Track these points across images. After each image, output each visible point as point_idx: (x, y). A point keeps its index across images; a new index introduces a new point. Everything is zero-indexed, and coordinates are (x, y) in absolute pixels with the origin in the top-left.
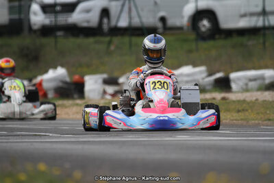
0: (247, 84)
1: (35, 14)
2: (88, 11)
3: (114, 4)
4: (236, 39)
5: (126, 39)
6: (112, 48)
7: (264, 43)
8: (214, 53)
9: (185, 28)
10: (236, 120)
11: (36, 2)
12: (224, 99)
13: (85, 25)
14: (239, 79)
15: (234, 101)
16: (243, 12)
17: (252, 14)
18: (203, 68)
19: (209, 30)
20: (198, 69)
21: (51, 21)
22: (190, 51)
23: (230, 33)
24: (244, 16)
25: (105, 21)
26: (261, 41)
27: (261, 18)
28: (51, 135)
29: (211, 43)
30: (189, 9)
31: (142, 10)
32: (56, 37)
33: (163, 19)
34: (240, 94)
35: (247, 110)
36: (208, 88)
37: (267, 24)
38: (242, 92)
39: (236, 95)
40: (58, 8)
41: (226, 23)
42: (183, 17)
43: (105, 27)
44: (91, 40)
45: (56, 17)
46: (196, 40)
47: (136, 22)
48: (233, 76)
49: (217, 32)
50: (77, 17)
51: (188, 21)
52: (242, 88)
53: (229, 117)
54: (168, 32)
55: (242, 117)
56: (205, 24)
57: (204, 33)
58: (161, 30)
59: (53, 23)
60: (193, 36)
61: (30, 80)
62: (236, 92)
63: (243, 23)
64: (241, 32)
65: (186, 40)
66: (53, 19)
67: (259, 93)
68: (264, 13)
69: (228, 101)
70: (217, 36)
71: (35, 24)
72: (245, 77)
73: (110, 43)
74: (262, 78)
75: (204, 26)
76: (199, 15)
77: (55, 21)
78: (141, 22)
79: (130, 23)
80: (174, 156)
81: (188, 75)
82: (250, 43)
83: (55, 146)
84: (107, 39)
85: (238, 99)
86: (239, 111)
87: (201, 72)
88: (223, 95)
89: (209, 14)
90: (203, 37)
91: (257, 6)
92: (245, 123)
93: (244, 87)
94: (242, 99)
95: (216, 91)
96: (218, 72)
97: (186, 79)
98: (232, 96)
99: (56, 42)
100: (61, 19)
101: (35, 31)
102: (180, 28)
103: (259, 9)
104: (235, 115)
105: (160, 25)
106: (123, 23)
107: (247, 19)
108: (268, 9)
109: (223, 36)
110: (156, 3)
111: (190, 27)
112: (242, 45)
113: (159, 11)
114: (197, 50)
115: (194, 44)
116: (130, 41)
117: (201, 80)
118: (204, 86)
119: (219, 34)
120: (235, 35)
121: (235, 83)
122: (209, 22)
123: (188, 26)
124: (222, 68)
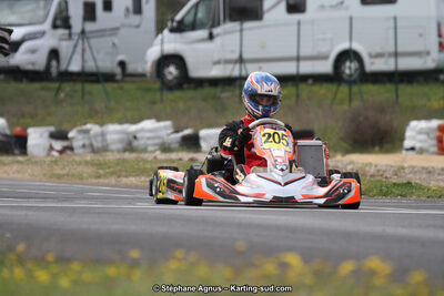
3: (64, 44)
4: (207, 90)
5: (79, 86)
6: (62, 96)
8: (181, 105)
9: (148, 75)
12: (192, 160)
13: (30, 67)
14: (209, 137)
16: (216, 59)
17: (227, 62)
18: (168, 123)
19: (176, 78)
20: (162, 124)
22: (154, 103)
23: (200, 83)
24: (218, 62)
25: (54, 63)
26: (237, 92)
27: (237, 66)
29: (178, 94)
30: (153, 53)
31: (98, 52)
33: (122, 64)
36: (174, 146)
41: (196, 71)
42: (146, 63)
43: (54, 71)
44: (37, 85)
46: (161, 89)
47: (91, 66)
48: (203, 133)
49: (186, 81)
50: (20, 58)
51: (152, 67)
54: (128, 79)
56: (172, 71)
57: (170, 81)
58: (119, 77)
60: (157, 85)
62: (205, 152)
63: (216, 72)
64: (215, 82)
65: (148, 90)
68: (241, 60)
70: (185, 86)
73: (58, 90)
75: (170, 73)
76: (165, 60)
78: (97, 67)
79: (83, 67)
80: (132, 227)
81: (150, 131)
82: (224, 95)
84: (56, 85)
87: (165, 128)
88: (191, 155)
89: (177, 59)
90: (169, 87)
91: (232, 52)
95: (183, 150)
96: (187, 128)
97: (148, 135)
98: (201, 157)
102: (143, 75)
103: (236, 56)
105: (118, 70)
106: (75, 67)
107: (221, 66)
108: (245, 56)
109: (192, 85)
110: (114, 45)
111: (154, 74)
112: (214, 97)
113: (118, 54)
114: (162, 101)
115: (159, 94)
116: (83, 89)
117: (166, 137)
118: (169, 145)
119: (188, 84)
120: (206, 85)
121: (205, 141)
122: (176, 69)
123: (151, 73)
124: (190, 123)
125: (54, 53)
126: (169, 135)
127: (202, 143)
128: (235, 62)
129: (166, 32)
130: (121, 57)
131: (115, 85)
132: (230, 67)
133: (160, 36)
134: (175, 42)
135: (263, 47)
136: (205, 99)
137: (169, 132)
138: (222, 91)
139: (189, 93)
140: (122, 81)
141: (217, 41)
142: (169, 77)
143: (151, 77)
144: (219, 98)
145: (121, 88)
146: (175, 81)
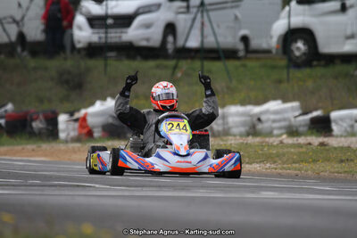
0: (352, 126)
1: (80, 28)
2: (148, 26)
3: (182, 17)
4: (340, 68)
5: (197, 64)
6: (179, 75)
8: (310, 84)
9: (274, 51)
10: (338, 172)
11: (81, 14)
12: (322, 144)
13: (144, 43)
14: (342, 119)
15: (335, 148)
16: (349, 32)
18: (296, 104)
19: (304, 54)
20: (289, 105)
21: (100, 38)
22: (280, 81)
23: (331, 59)
24: (351, 37)
25: (170, 39)
28: (97, 186)
29: (307, 71)
30: (280, 27)
31: (218, 26)
32: (106, 59)
33: (245, 39)
34: (343, 139)
35: (352, 160)
36: (301, 129)
38: (345, 137)
39: (339, 139)
40: (110, 21)
41: (326, 47)
42: (271, 37)
43: (170, 47)
44: (151, 63)
45: (106, 33)
46: (288, 67)
47: (210, 42)
48: (334, 115)
49: (315, 57)
50: (133, 34)
51: (278, 40)
52: (346, 131)
53: (328, 168)
54: (249, 55)
55: (346, 169)
56: (300, 47)
57: (297, 57)
58: (241, 54)
59: (103, 40)
60: (284, 62)
61: (72, 114)
62: (337, 136)
63: (349, 47)
64: (347, 58)
65: (274, 67)
66: (103, 35)
69: (327, 147)
70: (315, 63)
71: (79, 42)
72: (350, 117)
73: (175, 67)
75: (298, 49)
76: (292, 34)
77: (106, 37)
78: (217, 42)
79: (202, 42)
81: (276, 112)
83: (103, 201)
84: (172, 63)
85: (341, 145)
86: (342, 161)
87: (293, 109)
88: (321, 139)
89: (306, 34)
90: (296, 64)
92: (349, 177)
93: (349, 129)
94: (346, 145)
95: (312, 134)
96: (316, 109)
97: (272, 117)
98: (332, 142)
99: (106, 65)
100: (112, 35)
101: (79, 50)
102: (268, 52)
104: (337, 167)
105: (241, 46)
106: (193, 43)
107: (355, 41)
109: (323, 63)
110: (236, 18)
111: (280, 51)
112: (347, 75)
113: (240, 29)
114: (288, 80)
115: (285, 71)
116: (202, 67)
117: (293, 119)
118: (297, 127)
119: (318, 60)
120: (338, 61)
121: (337, 123)
122: (304, 44)
123: (277, 49)
124: (320, 105)
125: (170, 28)
126: (296, 117)
127: (334, 127)
129: (293, 4)
130: (244, 32)
131: (237, 63)
133: (287, 8)
134: (304, 15)
136: (336, 77)
137: (297, 113)
139: (319, 71)
140: (245, 57)
141: (351, 12)
142: (297, 54)
143: (277, 53)
144: (352, 76)
145: (244, 66)
146: (304, 57)
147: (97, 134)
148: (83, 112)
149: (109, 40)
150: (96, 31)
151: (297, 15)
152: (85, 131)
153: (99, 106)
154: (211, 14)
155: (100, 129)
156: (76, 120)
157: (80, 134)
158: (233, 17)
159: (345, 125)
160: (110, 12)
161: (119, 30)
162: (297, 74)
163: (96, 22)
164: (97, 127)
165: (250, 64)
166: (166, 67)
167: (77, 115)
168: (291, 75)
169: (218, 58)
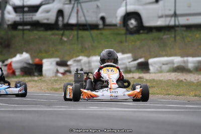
0: (161, 67)
1: (9, 13)
2: (48, 11)
3: (67, 6)
4: (155, 34)
5: (75, 33)
7: (175, 37)
8: (138, 43)
9: (118, 25)
11: (10, 5)
13: (45, 21)
14: (155, 63)
15: (147, 80)
16: (160, 14)
17: (167, 16)
18: (129, 55)
19: (135, 27)
21: (20, 18)
22: (121, 42)
23: (150, 29)
24: (161, 17)
25: (60, 19)
26: (173, 35)
27: (173, 19)
29: (137, 36)
30: (121, 12)
31: (88, 11)
33: (103, 18)
35: (154, 87)
36: (133, 69)
37: (177, 23)
40: (26, 9)
41: (147, 22)
42: (116, 17)
43: (60, 23)
44: (49, 33)
45: (23, 16)
46: (126, 34)
47: (82, 20)
48: (151, 61)
49: (141, 28)
50: (39, 16)
51: (120, 20)
52: (157, 70)
54: (106, 27)
56: (133, 22)
57: (131, 29)
58: (101, 26)
59: (22, 20)
60: (123, 31)
61: (3, 62)
62: (152, 73)
63: (160, 23)
64: (159, 29)
65: (118, 34)
66: (22, 17)
67: (168, 74)
68: (175, 15)
70: (141, 31)
71: (9, 21)
72: (159, 62)
73: (63, 34)
74: (172, 63)
75: (132, 24)
76: (128, 16)
78: (86, 20)
82: (165, 37)
84: (61, 32)
87: (128, 58)
89: (136, 15)
90: (131, 32)
91: (170, 10)
93: (159, 69)
96: (141, 58)
99: (24, 34)
100: (28, 17)
102: (115, 25)
103: (172, 12)
105: (100, 22)
106: (73, 21)
107: (163, 19)
108: (178, 12)
109: (146, 31)
110: (98, 6)
111: (122, 25)
112: (159, 38)
113: (100, 12)
114: (126, 41)
115: (124, 37)
116: (78, 34)
117: (128, 64)
118: (130, 68)
119: (143, 30)
120: (154, 30)
121: (152, 66)
122: (135, 21)
123: (120, 24)
124: (143, 55)
125: (60, 13)
126: (130, 62)
127: (151, 67)
128: (171, 16)
130: (102, 14)
132: (168, 19)
133: (125, 1)
135: (190, 7)
136: (153, 40)
137: (130, 60)
138: (164, 35)
139: (144, 36)
140: (103, 29)
142: (131, 26)
143: (120, 26)
144: (162, 38)
145: (101, 34)
146: (135, 29)
147: (18, 73)
148: (10, 61)
149: (25, 20)
150: (18, 14)
151: (131, 5)
152: (11, 71)
153: (18, 57)
154: (82, 4)
155: (19, 70)
156: (6, 65)
157: (8, 73)
158: (95, 6)
159: (157, 66)
160: (25, 4)
161: (31, 14)
162: (131, 38)
163: (18, 10)
164: (18, 69)
165: (105, 32)
166: (57, 34)
167: (6, 63)
168: (128, 38)
169: (87, 30)
